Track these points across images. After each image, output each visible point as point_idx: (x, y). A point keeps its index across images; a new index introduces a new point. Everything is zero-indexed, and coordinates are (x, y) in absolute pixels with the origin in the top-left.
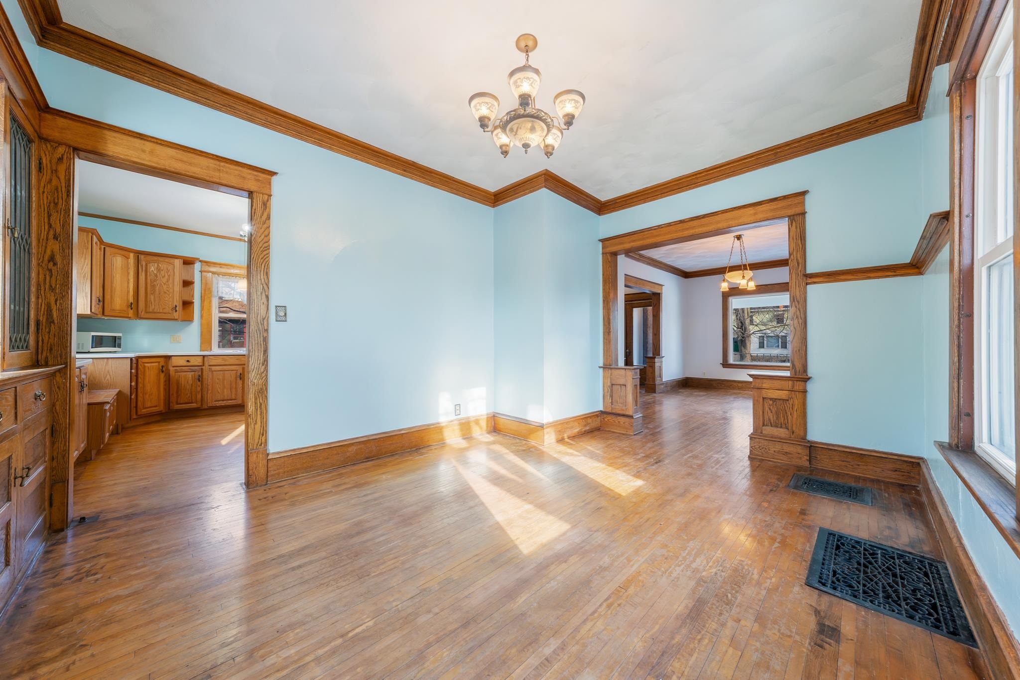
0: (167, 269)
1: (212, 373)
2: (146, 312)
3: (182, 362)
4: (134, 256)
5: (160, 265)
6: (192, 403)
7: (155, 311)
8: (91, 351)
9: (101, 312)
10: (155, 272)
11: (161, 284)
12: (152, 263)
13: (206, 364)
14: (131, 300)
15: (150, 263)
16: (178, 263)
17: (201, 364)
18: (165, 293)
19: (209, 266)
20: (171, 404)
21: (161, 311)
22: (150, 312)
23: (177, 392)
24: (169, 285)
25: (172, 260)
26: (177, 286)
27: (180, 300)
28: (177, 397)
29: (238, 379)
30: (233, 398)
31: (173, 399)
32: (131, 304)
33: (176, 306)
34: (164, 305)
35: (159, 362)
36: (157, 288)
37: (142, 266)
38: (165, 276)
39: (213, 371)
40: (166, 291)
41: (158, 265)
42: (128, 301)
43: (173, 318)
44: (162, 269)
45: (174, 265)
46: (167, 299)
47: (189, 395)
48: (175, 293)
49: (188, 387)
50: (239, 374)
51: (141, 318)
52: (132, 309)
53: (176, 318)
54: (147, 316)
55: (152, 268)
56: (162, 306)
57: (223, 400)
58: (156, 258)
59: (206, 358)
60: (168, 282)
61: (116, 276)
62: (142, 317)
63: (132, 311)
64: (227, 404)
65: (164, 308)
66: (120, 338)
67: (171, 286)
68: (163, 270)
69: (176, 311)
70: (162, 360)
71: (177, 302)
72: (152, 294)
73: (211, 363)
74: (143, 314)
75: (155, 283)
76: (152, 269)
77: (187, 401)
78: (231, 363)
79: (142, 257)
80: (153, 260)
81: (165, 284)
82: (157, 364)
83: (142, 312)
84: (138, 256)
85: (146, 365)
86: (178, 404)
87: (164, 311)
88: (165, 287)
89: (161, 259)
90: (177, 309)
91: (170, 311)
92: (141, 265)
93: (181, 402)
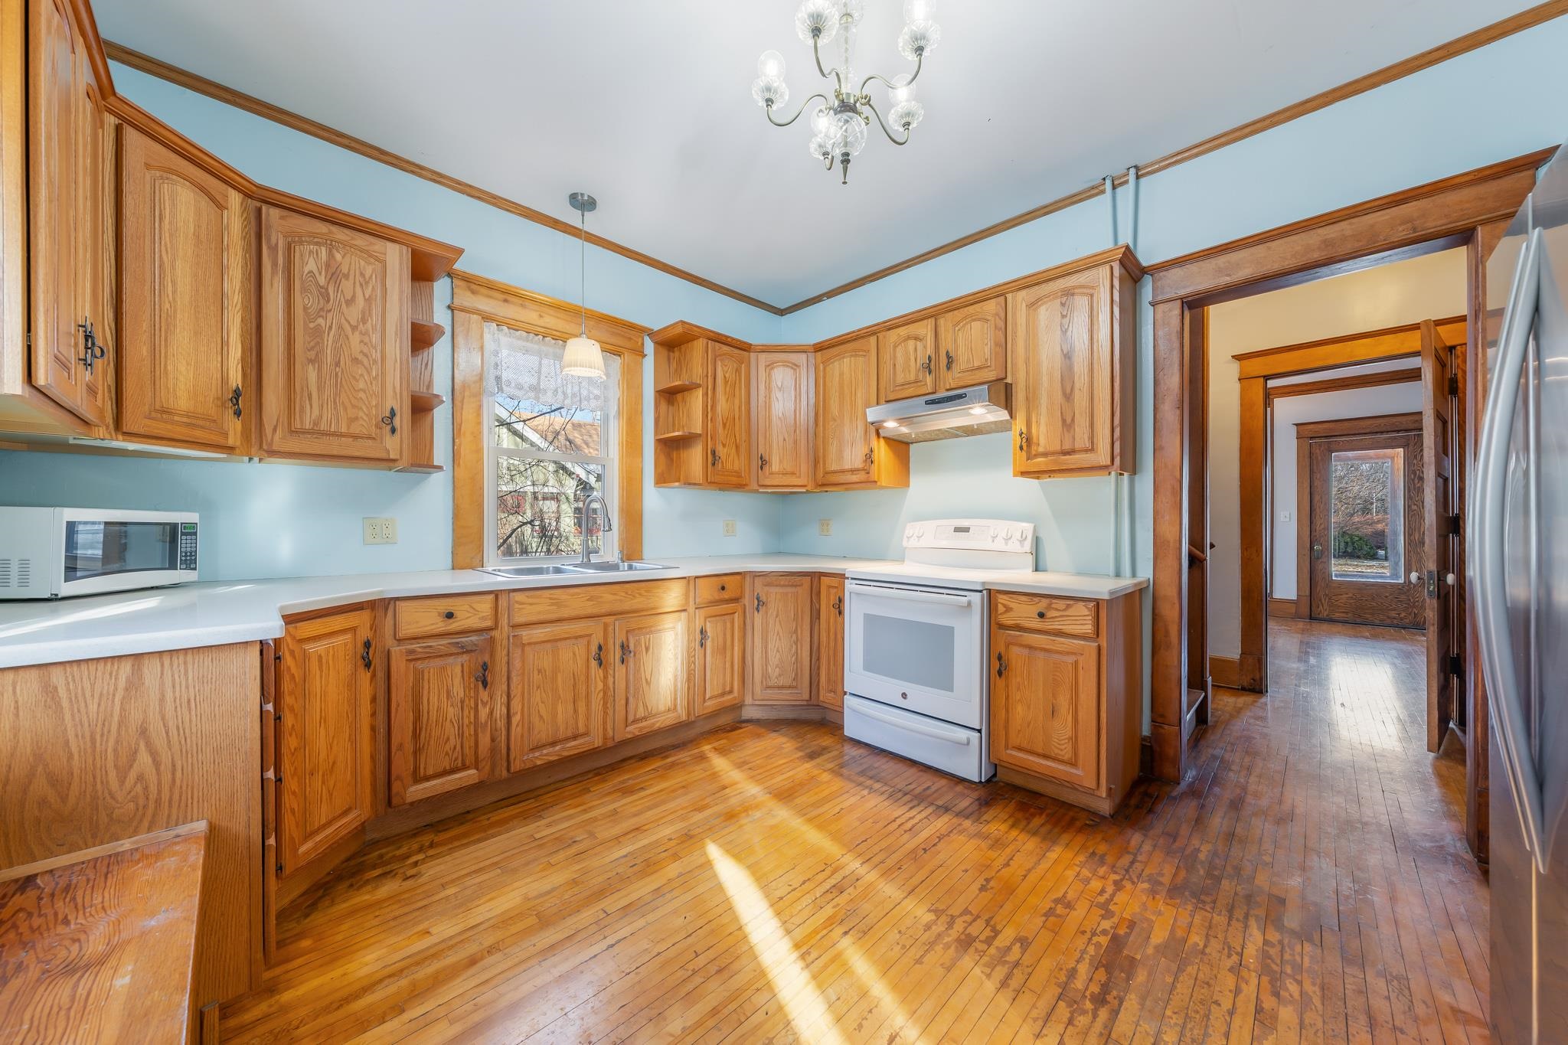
0: (362, 275)
1: (523, 650)
2: (294, 432)
3: (426, 620)
4: (244, 209)
5: (338, 257)
6: (464, 768)
7: (323, 427)
8: (62, 594)
9: (109, 419)
10: (322, 280)
11: (340, 327)
12: (309, 243)
13: (504, 621)
14: (235, 378)
15: (301, 243)
16: (396, 259)
17: (489, 623)
18: (356, 361)
19: (473, 292)
20: (396, 787)
21: (344, 430)
22: (305, 432)
23: (416, 735)
24: (366, 333)
25: (378, 245)
26: (397, 345)
27: (405, 394)
28: (417, 752)
29: (594, 664)
30: (582, 730)
31: (402, 764)
32: (237, 394)
33: (393, 413)
34: (354, 407)
35: (354, 629)
36: (329, 340)
37: (274, 249)
38: (354, 296)
39: (524, 645)
40: (360, 357)
41: (331, 255)
42: (224, 380)
43: (383, 455)
44: (345, 270)
45: (384, 263)
46: (361, 385)
47: (452, 742)
48: (389, 363)
49: (451, 712)
50: (594, 648)
51: (273, 453)
52: (238, 413)
53: (392, 457)
54: (293, 445)
55: (311, 262)
56: (345, 409)
57: (553, 744)
58: (322, 228)
59: (503, 602)
60: (364, 321)
61: (173, 267)
62: (275, 448)
63: (238, 424)
64: (566, 754)
65: (357, 418)
66: (191, 531)
67: (375, 338)
68: (346, 276)
69: (393, 431)
70: (362, 619)
71: (396, 399)
72: (311, 361)
73: (519, 619)
74: (278, 441)
75: (320, 321)
76: (311, 265)
77: (446, 764)
78: (573, 613)
79: (272, 214)
80: (313, 235)
81: (354, 328)
82: (348, 636)
83: (275, 430)
84: (259, 211)
85: (312, 648)
86: (418, 779)
87: (356, 429)
88: (355, 339)
89: (341, 234)
90: (397, 421)
91: (373, 431)
92: (269, 248)
93: (430, 772)
